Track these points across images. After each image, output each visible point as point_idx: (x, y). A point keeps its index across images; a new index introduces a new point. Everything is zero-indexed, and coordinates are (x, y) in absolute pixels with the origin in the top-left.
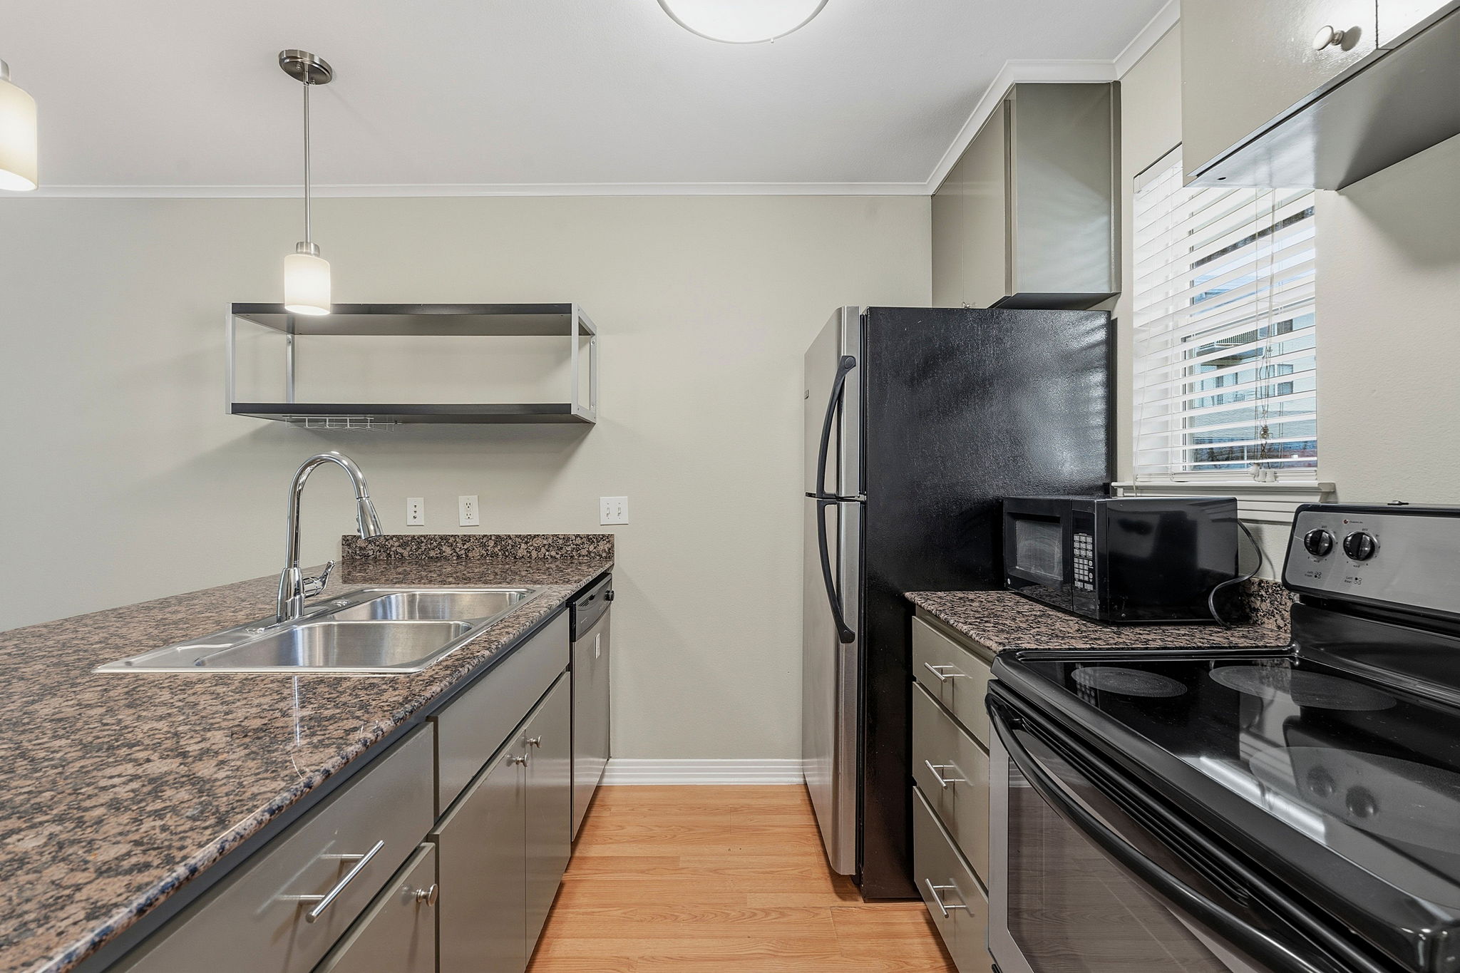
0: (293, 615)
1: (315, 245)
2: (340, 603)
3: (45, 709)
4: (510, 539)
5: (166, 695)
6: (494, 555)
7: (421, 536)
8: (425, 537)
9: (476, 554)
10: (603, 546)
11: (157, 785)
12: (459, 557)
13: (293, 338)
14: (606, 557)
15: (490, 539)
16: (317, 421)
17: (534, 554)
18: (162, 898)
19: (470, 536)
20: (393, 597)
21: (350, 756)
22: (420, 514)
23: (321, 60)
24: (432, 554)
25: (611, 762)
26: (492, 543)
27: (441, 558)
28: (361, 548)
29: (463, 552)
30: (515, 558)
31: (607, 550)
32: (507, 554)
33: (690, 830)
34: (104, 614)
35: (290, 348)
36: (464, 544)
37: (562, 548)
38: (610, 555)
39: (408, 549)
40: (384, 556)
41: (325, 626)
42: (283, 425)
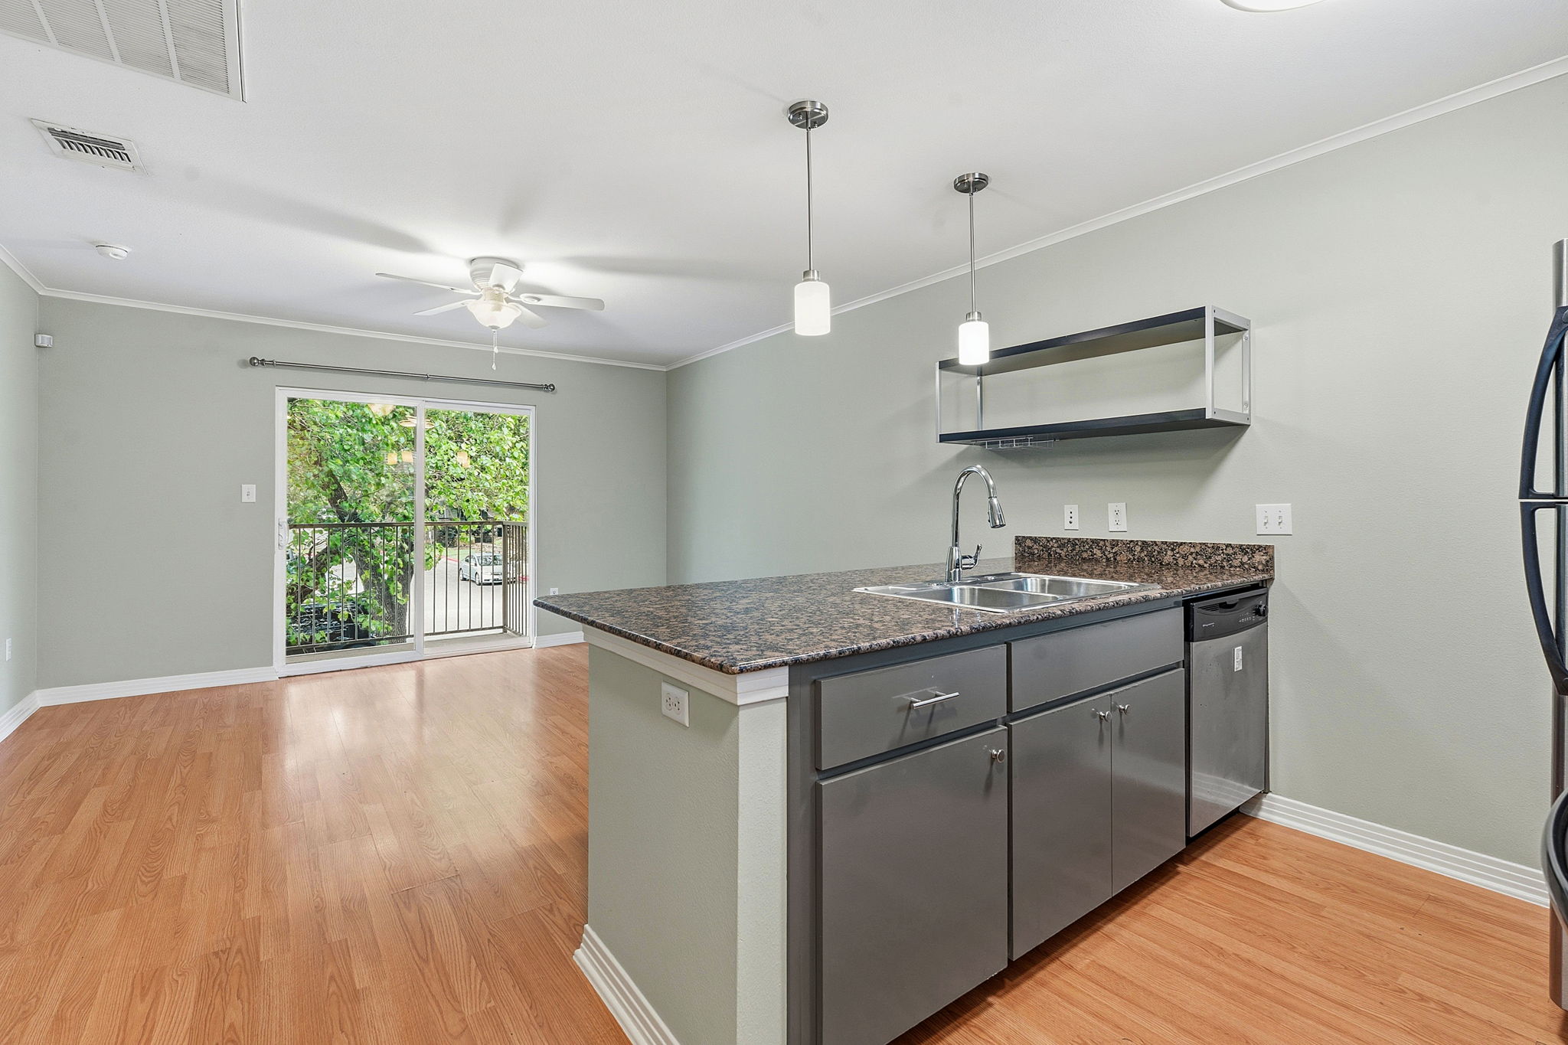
0: (955, 580)
1: (978, 313)
2: (989, 578)
3: (831, 599)
4: (1157, 545)
5: (876, 602)
6: (1140, 560)
7: (1076, 539)
8: (1078, 540)
9: (1123, 558)
10: (1259, 558)
11: (858, 626)
12: (1108, 560)
13: (981, 379)
14: (1263, 571)
15: (1137, 544)
16: (1007, 442)
17: (1181, 562)
18: (848, 653)
19: (1118, 541)
20: (1029, 580)
21: (939, 635)
22: (1075, 520)
23: (980, 174)
24: (1085, 555)
25: (1269, 797)
26: (1138, 549)
27: (1092, 560)
28: (1029, 548)
29: (1112, 555)
30: (1161, 564)
31: (1264, 562)
32: (1153, 559)
33: (1353, 891)
34: (866, 570)
35: (979, 387)
36: (1113, 548)
37: (1210, 557)
38: (1269, 566)
39: (1065, 550)
40: (1046, 555)
41: (970, 589)
42: (975, 448)
